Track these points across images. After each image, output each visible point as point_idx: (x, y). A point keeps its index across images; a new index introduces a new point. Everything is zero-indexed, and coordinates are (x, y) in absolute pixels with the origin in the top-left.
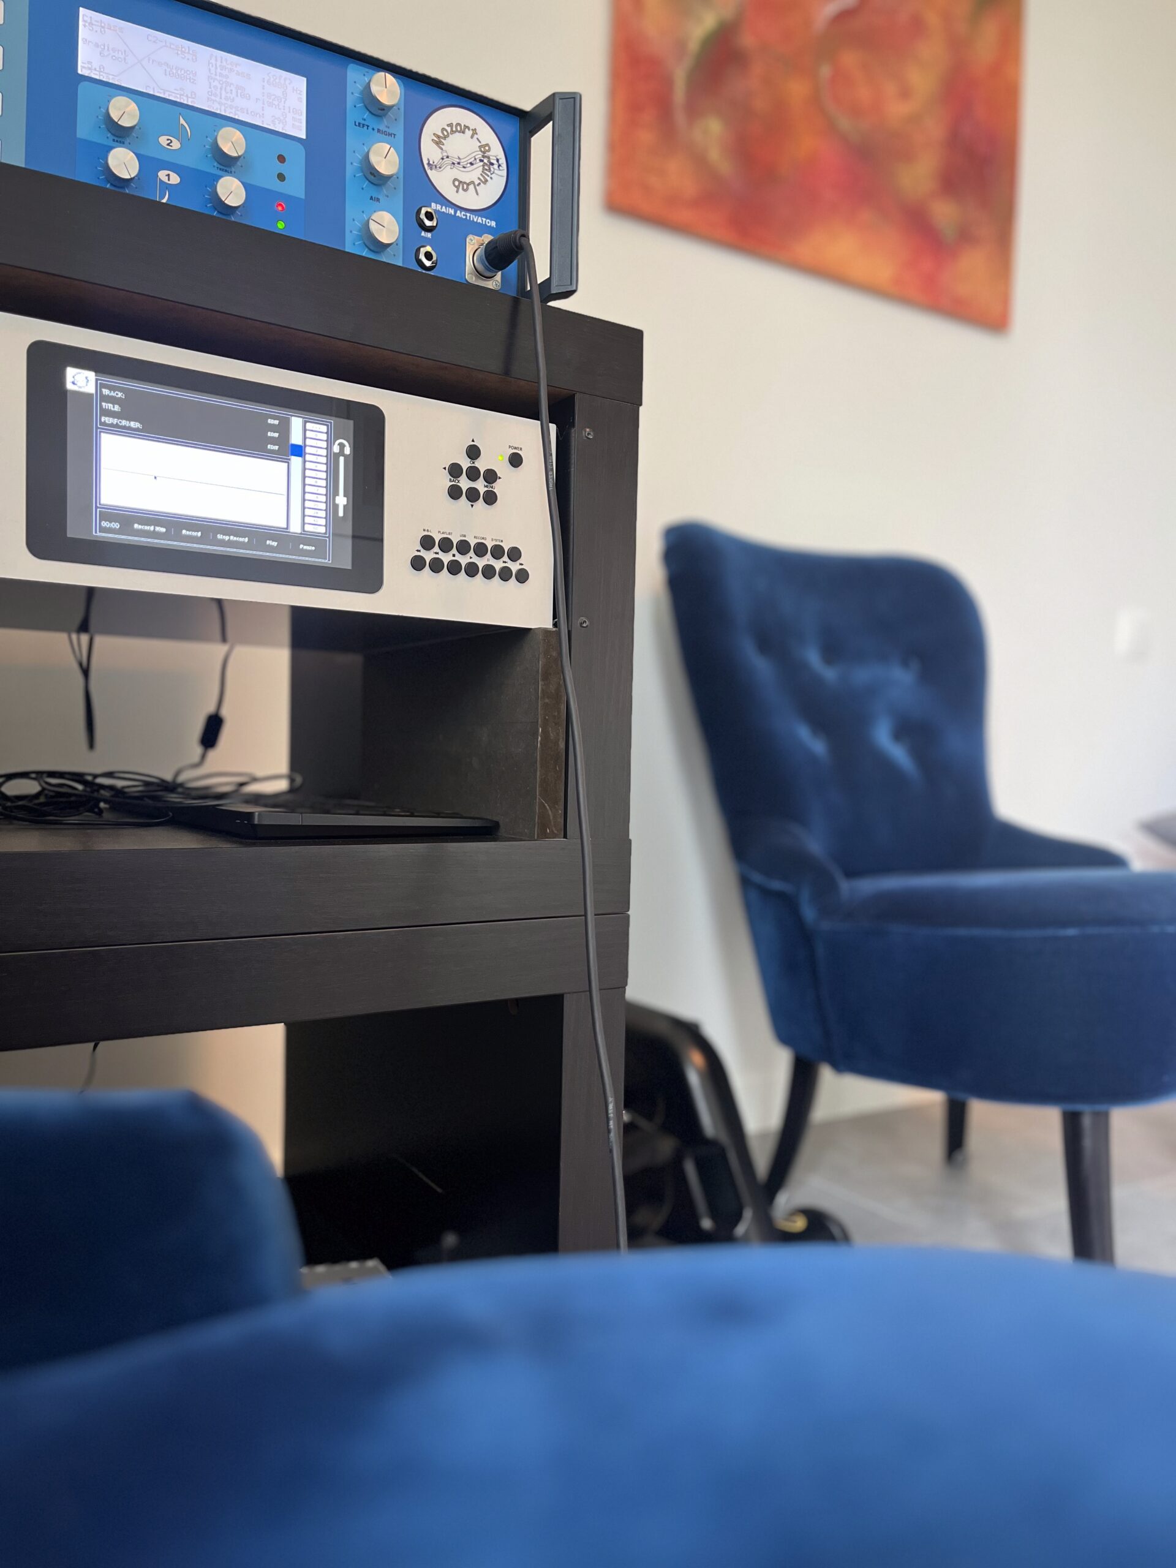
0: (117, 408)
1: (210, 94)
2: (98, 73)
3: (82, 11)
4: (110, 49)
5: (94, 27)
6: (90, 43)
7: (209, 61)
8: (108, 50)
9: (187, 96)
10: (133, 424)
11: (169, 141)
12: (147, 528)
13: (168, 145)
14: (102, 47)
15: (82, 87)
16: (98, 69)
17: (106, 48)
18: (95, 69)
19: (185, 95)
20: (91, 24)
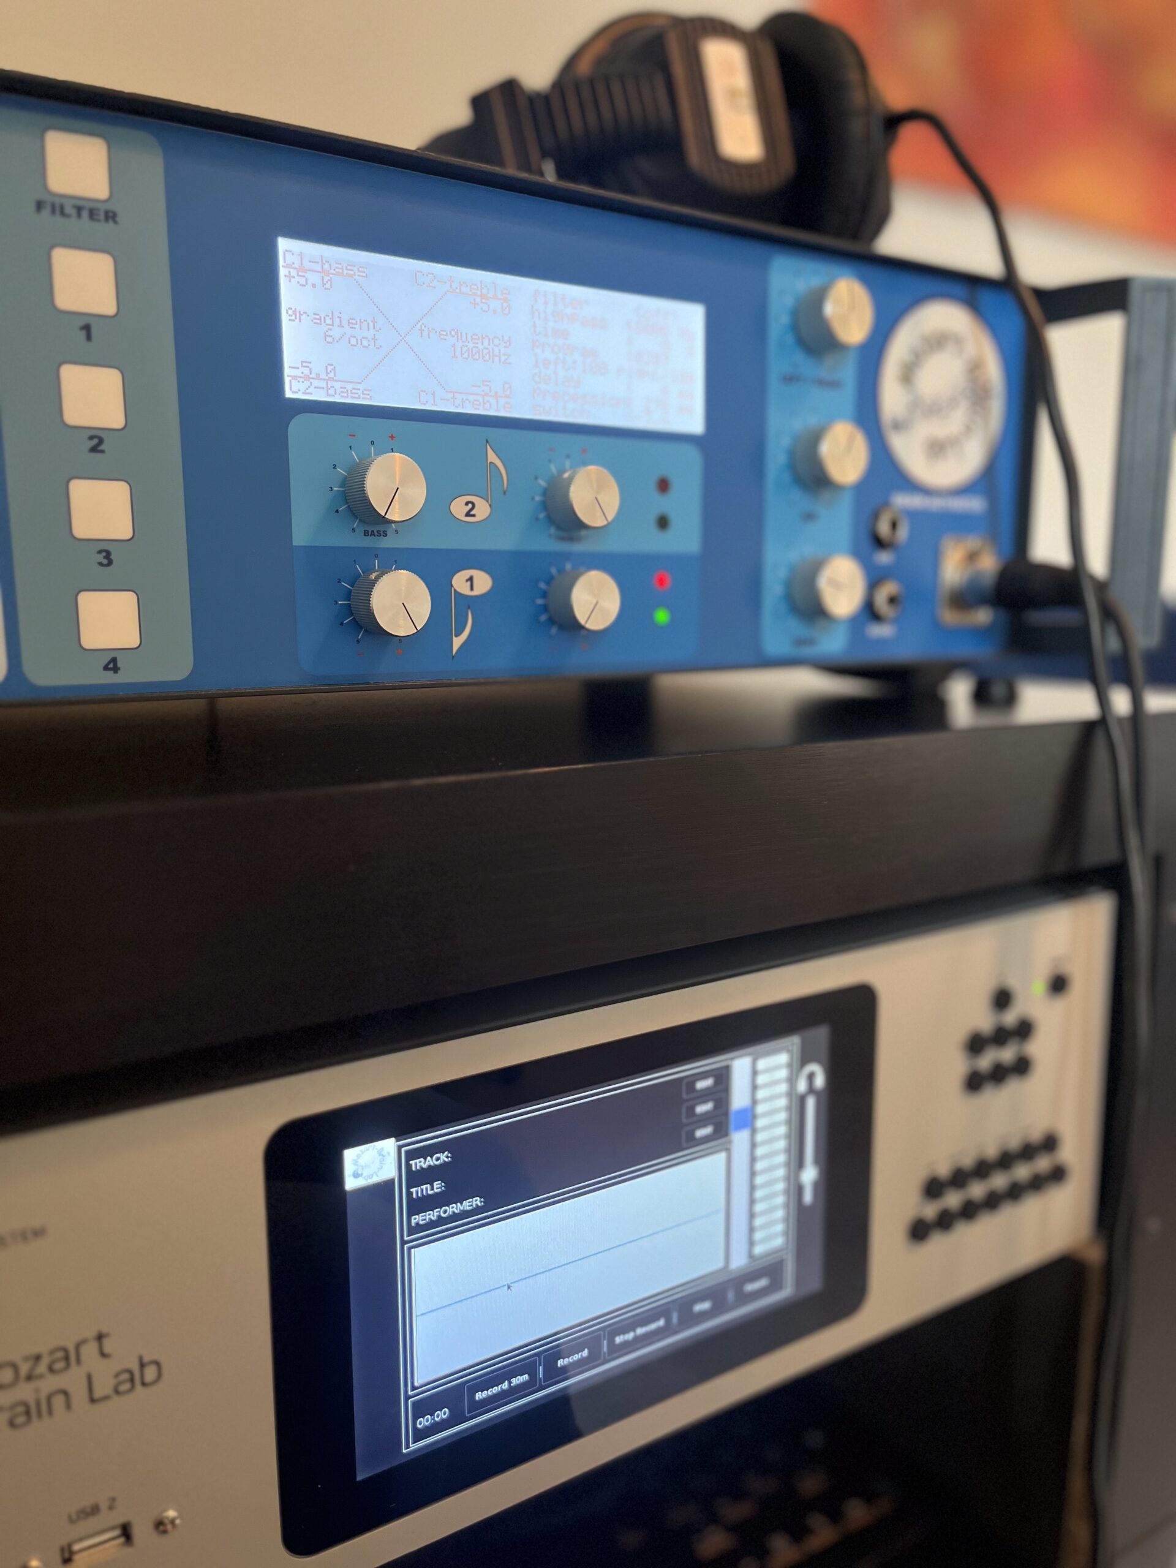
0: (438, 1187)
1: (537, 379)
2: (324, 384)
3: (285, 245)
4: (344, 323)
5: (308, 275)
6: (304, 317)
7: (532, 307)
8: (341, 326)
9: (496, 396)
10: (467, 1205)
11: (470, 506)
12: (495, 1390)
13: (468, 514)
14: (329, 321)
15: (297, 428)
16: (324, 376)
17: (337, 321)
18: (318, 377)
19: (492, 394)
20: (302, 269)
